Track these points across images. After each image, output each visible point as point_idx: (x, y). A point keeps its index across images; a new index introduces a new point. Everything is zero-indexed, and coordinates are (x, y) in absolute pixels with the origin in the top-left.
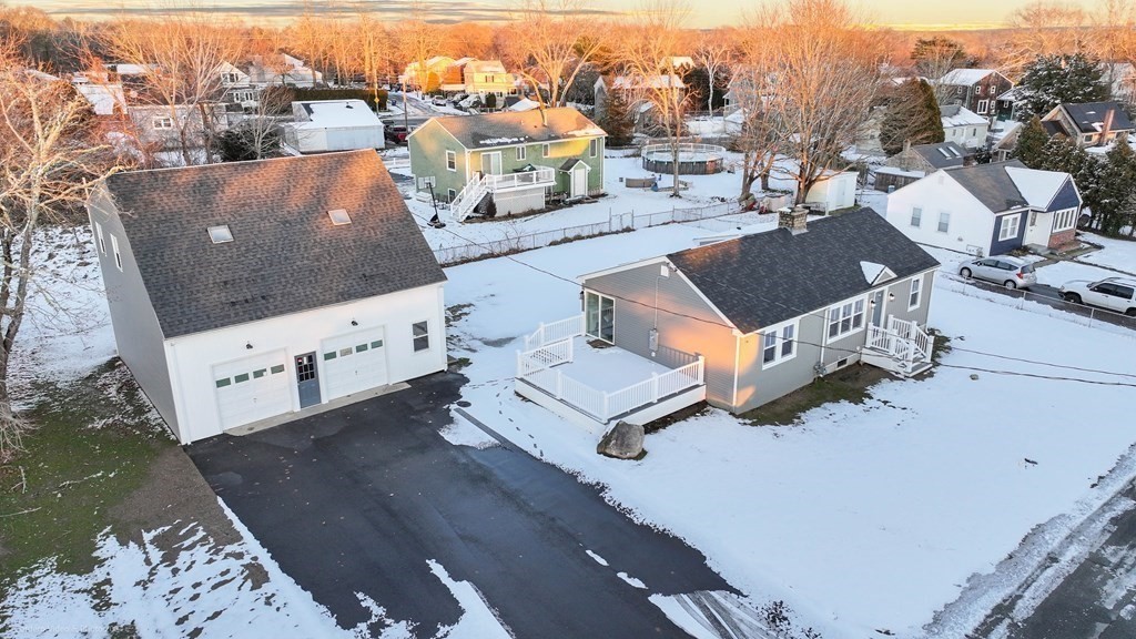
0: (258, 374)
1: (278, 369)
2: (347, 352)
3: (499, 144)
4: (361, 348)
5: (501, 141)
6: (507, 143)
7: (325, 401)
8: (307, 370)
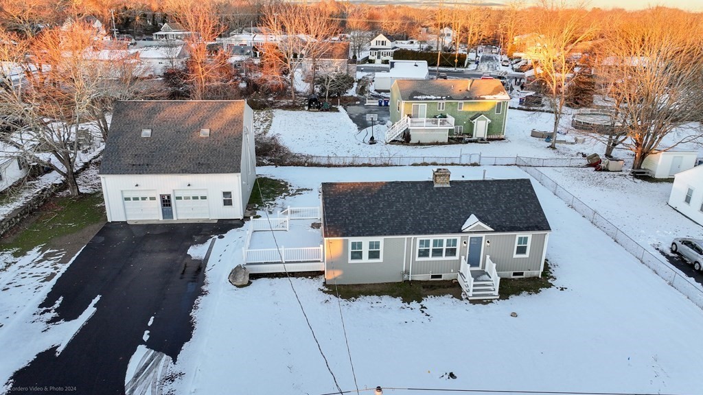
0: (144, 199)
1: (153, 199)
2: (187, 198)
3: (426, 99)
4: (195, 198)
5: (428, 97)
6: (431, 99)
7: (175, 218)
8: (166, 202)
